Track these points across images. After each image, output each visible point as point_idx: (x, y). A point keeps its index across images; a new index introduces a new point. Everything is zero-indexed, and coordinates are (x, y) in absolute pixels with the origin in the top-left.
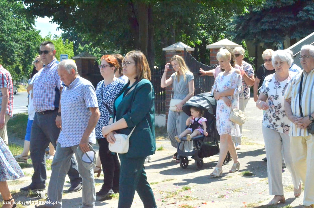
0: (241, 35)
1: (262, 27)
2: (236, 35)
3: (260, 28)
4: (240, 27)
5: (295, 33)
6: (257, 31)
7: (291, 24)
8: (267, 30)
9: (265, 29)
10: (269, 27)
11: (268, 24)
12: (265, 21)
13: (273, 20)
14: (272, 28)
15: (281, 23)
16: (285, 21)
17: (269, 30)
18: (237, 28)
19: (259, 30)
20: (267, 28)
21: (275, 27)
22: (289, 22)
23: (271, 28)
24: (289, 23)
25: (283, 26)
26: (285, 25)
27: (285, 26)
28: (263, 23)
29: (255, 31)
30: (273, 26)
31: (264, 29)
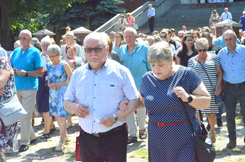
0: (53, 22)
1: (70, 16)
2: (49, 21)
3: (68, 17)
4: (52, 16)
5: (94, 20)
6: (66, 19)
9: (73, 17)
10: (75, 16)
11: (75, 14)
12: (73, 11)
14: (78, 17)
18: (50, 15)
19: (68, 18)
20: (74, 17)
21: (80, 16)
23: (77, 17)
25: (85, 15)
26: (87, 15)
29: (65, 19)
30: (78, 15)
31: (72, 17)
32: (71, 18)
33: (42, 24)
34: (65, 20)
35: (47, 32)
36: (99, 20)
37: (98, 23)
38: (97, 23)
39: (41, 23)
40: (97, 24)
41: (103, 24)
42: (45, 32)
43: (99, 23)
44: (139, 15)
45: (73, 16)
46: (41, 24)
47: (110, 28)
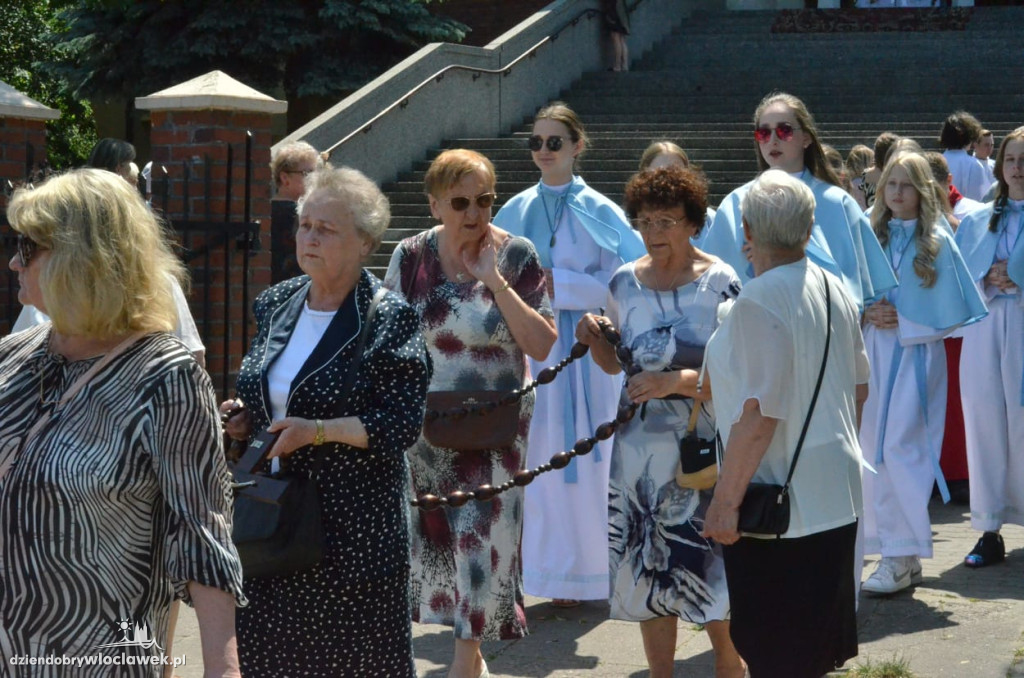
0: (111, 74)
3: (184, 51)
4: (107, 45)
7: (300, 40)
11: (216, 39)
12: (205, 27)
13: (233, 26)
15: (261, 38)
16: (277, 31)
22: (289, 35)
24: (292, 40)
25: (267, 47)
26: (274, 45)
27: (274, 49)
28: (196, 34)
30: (233, 47)
36: (332, 73)
37: (328, 88)
38: (324, 86)
40: (322, 91)
43: (331, 86)
47: (387, 109)
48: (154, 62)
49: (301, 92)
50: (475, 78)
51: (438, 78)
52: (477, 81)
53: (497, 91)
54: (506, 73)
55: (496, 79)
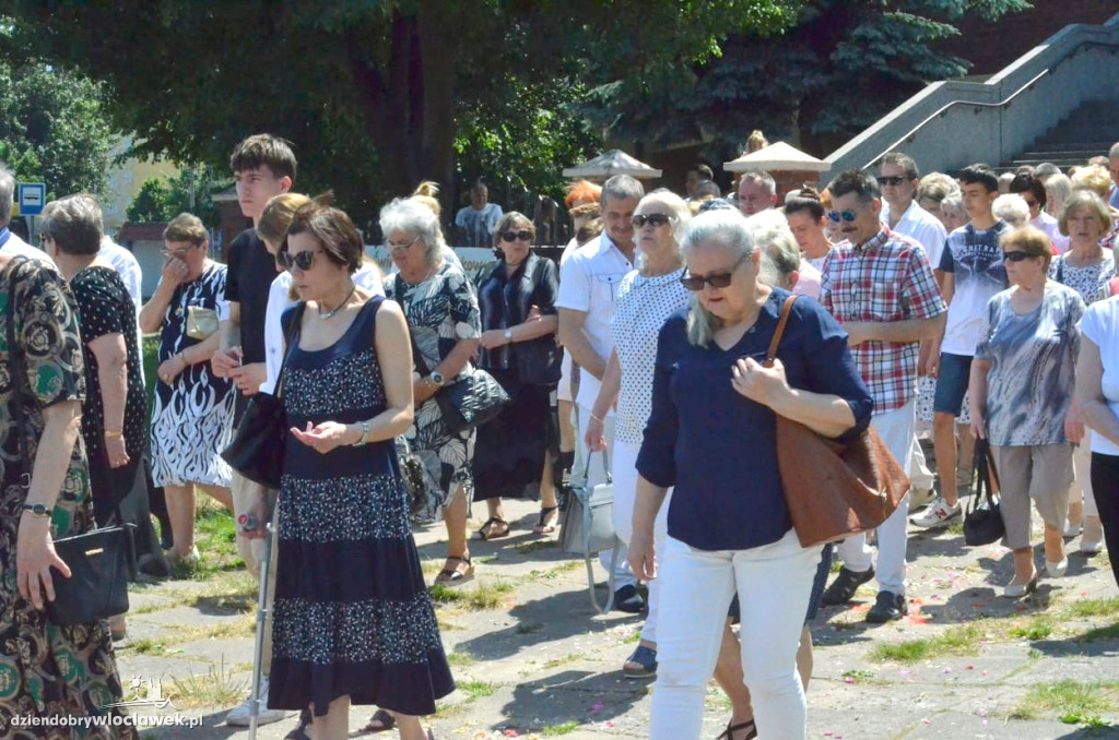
0: (638, 117)
1: (714, 94)
2: (619, 115)
3: (707, 95)
5: (823, 112)
6: (699, 104)
7: (813, 82)
8: (730, 102)
9: (727, 99)
10: (737, 93)
11: (736, 83)
12: (726, 71)
13: (752, 70)
14: (748, 96)
15: (777, 80)
16: (792, 74)
17: (738, 100)
18: (622, 91)
19: (705, 103)
20: (733, 95)
21: (757, 92)
22: (803, 77)
23: (744, 95)
24: (806, 82)
25: (783, 90)
26: (790, 86)
27: (789, 91)
28: (719, 78)
29: (692, 106)
30: (752, 89)
31: (723, 99)
32: (717, 99)
33: (588, 127)
34: (692, 109)
35: (624, 165)
36: (843, 111)
37: (841, 125)
38: (836, 123)
39: (583, 122)
40: (835, 129)
41: (866, 127)
42: (616, 164)
43: (844, 123)
44: (1031, 87)
45: (728, 92)
46: (584, 126)
47: (896, 144)
48: (680, 105)
49: (814, 130)
50: (976, 112)
51: (942, 114)
52: (979, 114)
53: (999, 122)
54: (1006, 106)
55: (996, 113)
